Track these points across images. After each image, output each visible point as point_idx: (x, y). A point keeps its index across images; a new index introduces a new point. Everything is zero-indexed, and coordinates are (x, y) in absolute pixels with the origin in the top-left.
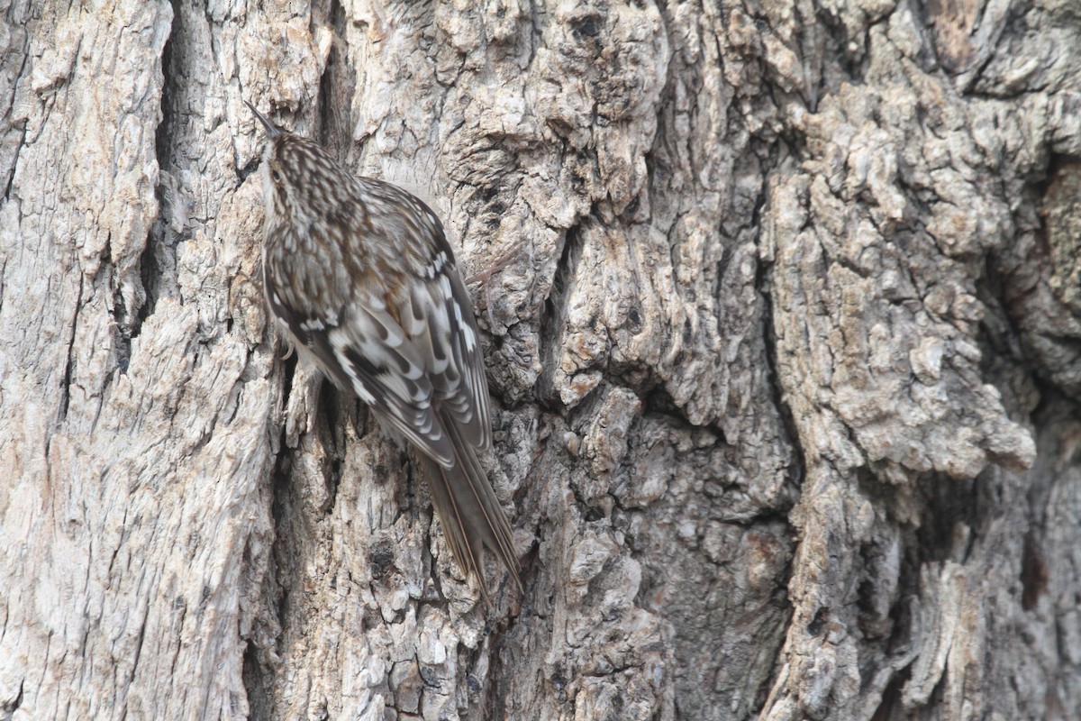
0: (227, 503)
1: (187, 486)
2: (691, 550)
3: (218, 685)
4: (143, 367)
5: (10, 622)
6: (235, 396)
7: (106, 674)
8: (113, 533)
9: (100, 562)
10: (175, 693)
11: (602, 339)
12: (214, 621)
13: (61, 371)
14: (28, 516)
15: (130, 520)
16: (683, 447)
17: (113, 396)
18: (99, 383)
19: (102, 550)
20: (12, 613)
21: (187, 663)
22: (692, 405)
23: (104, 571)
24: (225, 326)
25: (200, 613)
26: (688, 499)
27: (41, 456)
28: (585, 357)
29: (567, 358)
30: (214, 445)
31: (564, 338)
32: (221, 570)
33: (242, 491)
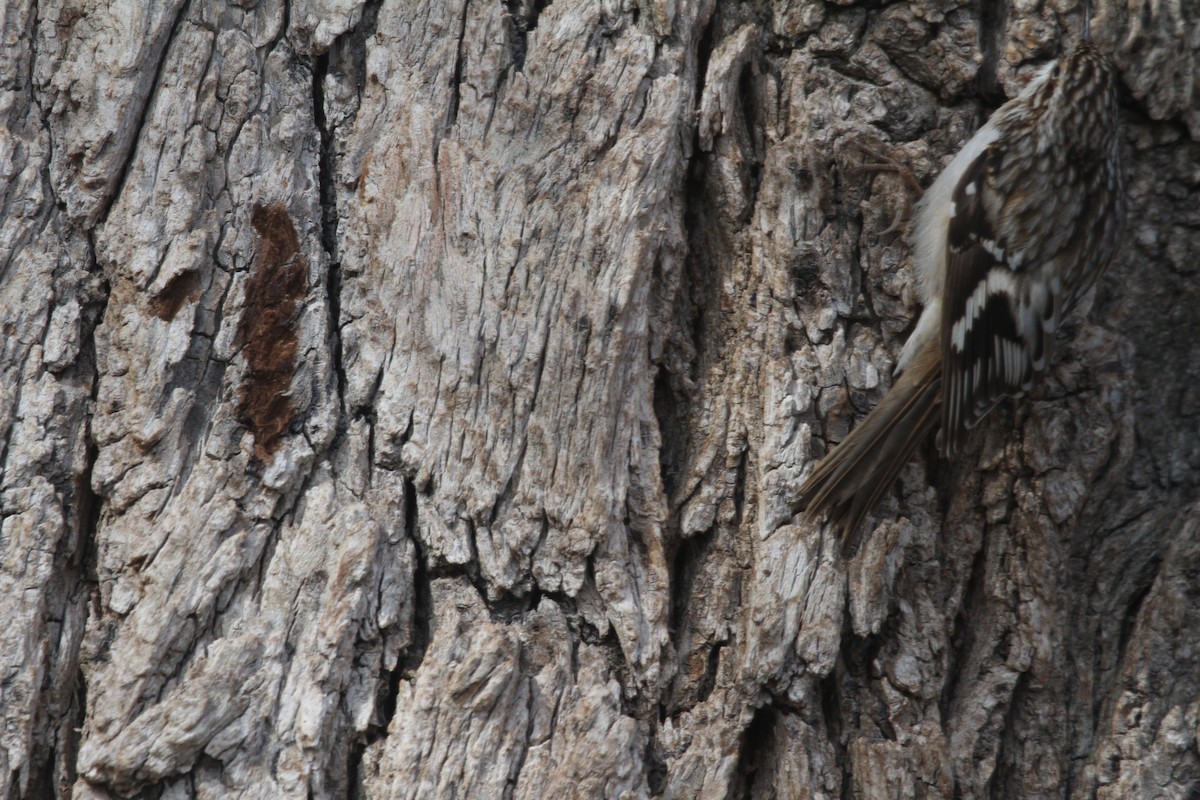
0: (634, 213)
1: (591, 195)
2: (1153, 259)
3: (626, 414)
4: (540, 64)
5: (398, 346)
6: (642, 94)
7: (504, 403)
8: (510, 248)
9: (496, 279)
10: (580, 423)
11: (1050, 26)
12: (621, 345)
13: (450, 68)
14: (415, 230)
15: (527, 232)
16: (1143, 144)
17: (508, 95)
18: (492, 82)
19: (497, 266)
20: (400, 336)
21: (592, 390)
22: (1152, 97)
23: (500, 290)
24: (630, 16)
25: (606, 335)
26: (1148, 202)
27: (428, 164)
28: (1032, 46)
29: (1011, 47)
30: (620, 149)
31: (1008, 25)
32: (628, 287)
33: (651, 199)
